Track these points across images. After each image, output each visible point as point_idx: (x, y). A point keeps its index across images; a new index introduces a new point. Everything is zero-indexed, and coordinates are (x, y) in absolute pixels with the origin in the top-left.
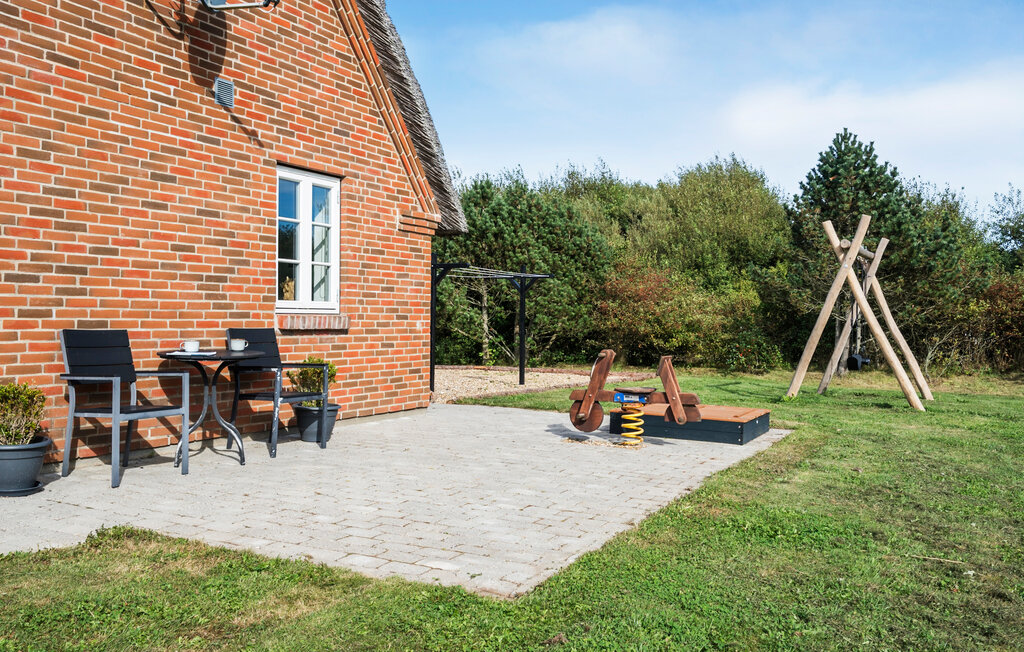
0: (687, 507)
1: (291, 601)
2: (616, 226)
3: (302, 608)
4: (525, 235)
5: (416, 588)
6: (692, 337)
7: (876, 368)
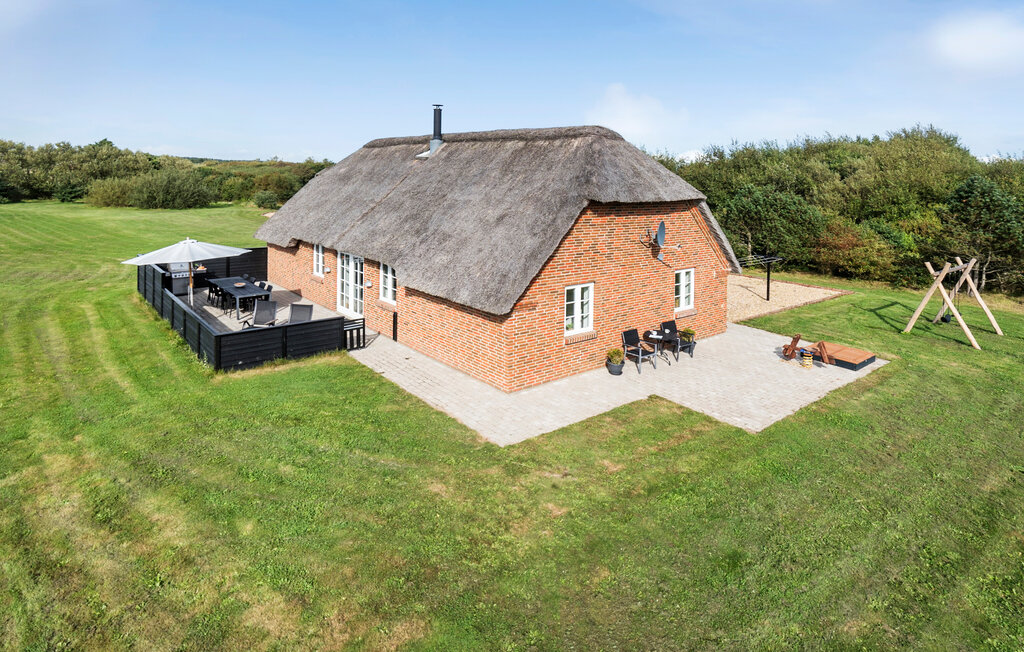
0: (814, 407)
1: (704, 425)
2: (838, 175)
3: (707, 428)
4: (773, 215)
5: (732, 427)
6: (872, 269)
7: (1001, 292)
